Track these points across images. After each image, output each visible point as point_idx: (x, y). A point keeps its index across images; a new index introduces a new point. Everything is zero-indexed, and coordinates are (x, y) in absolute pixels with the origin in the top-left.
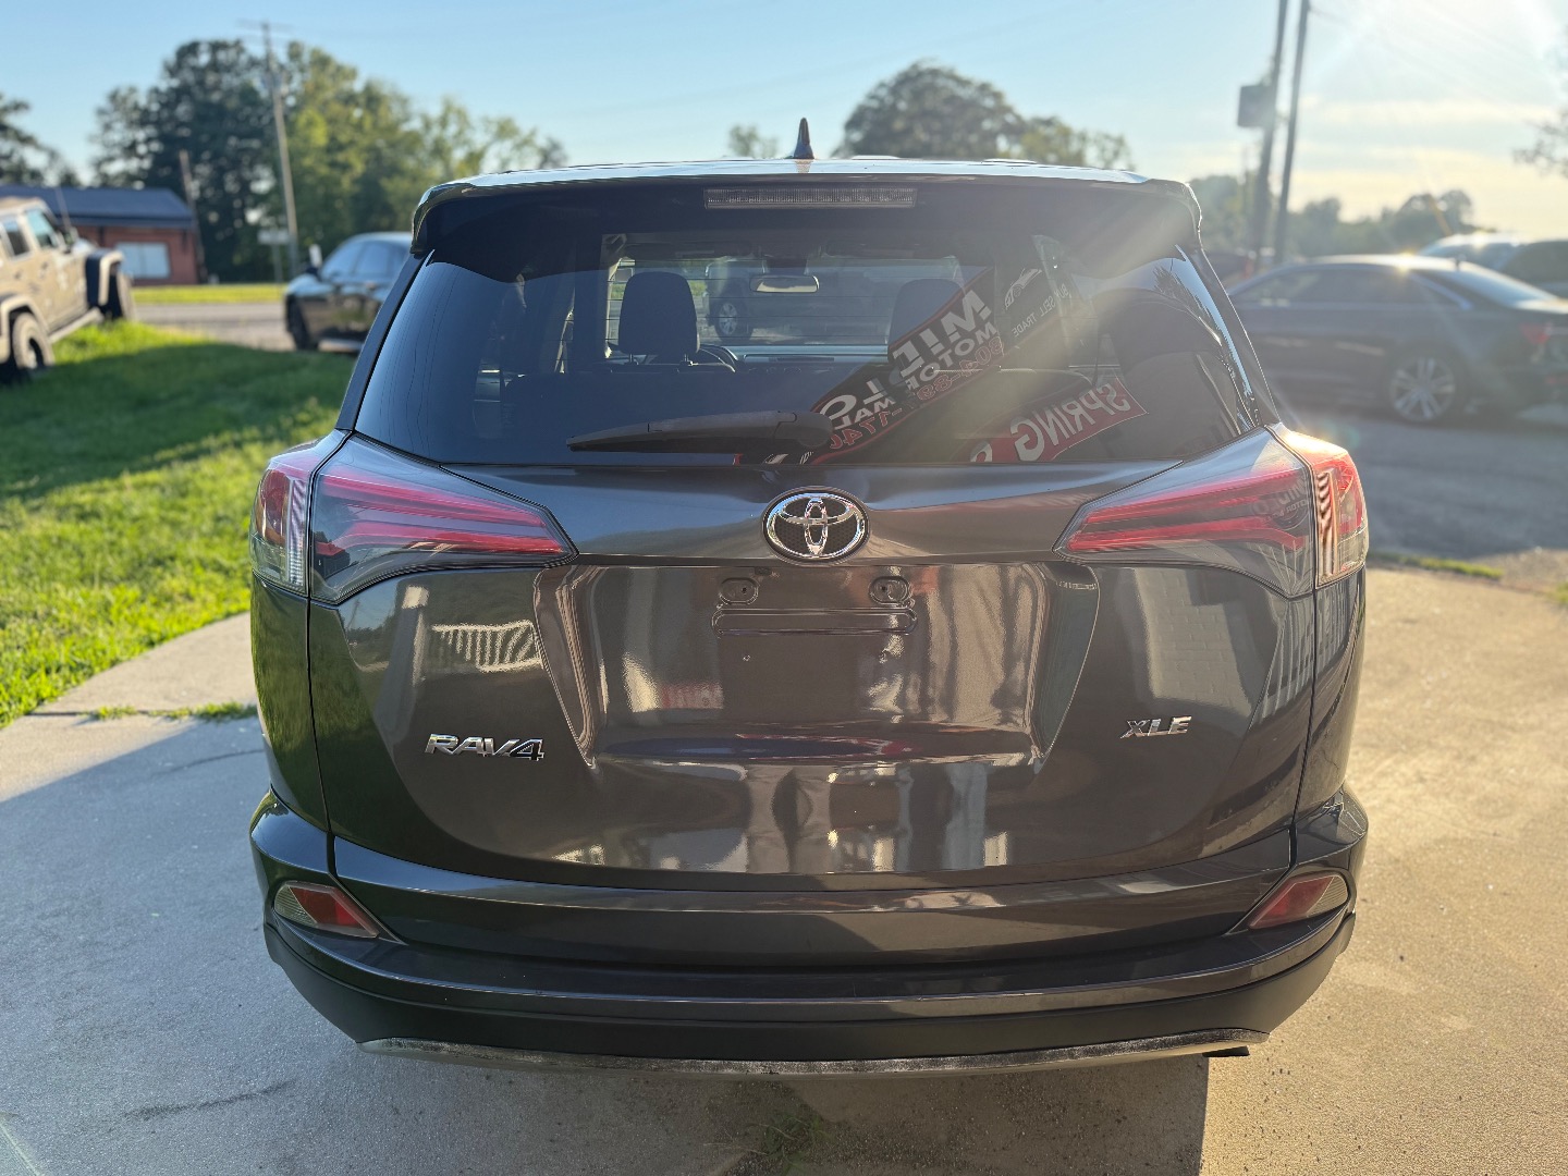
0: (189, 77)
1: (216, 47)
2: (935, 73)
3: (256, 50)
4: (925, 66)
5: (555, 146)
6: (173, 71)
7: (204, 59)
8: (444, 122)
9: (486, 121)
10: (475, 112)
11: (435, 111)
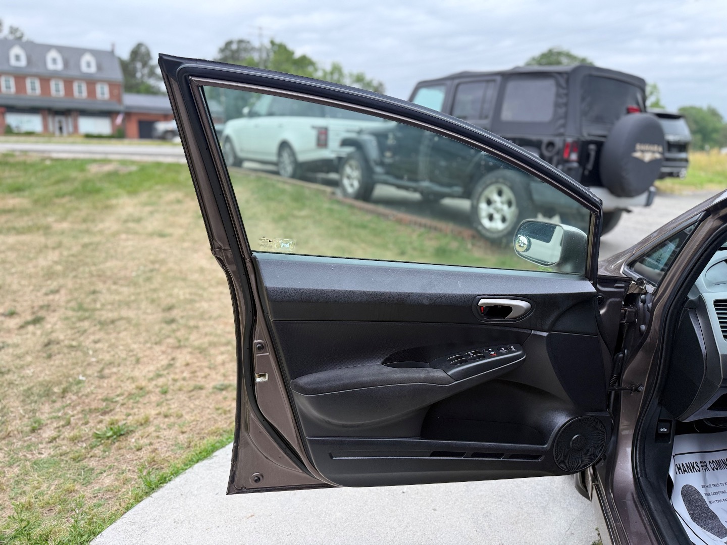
0: (228, 53)
1: (240, 42)
2: (559, 54)
3: (256, 43)
4: (555, 50)
5: (381, 85)
6: (222, 50)
7: (234, 47)
8: (332, 73)
9: (351, 75)
10: (346, 71)
11: (328, 68)
